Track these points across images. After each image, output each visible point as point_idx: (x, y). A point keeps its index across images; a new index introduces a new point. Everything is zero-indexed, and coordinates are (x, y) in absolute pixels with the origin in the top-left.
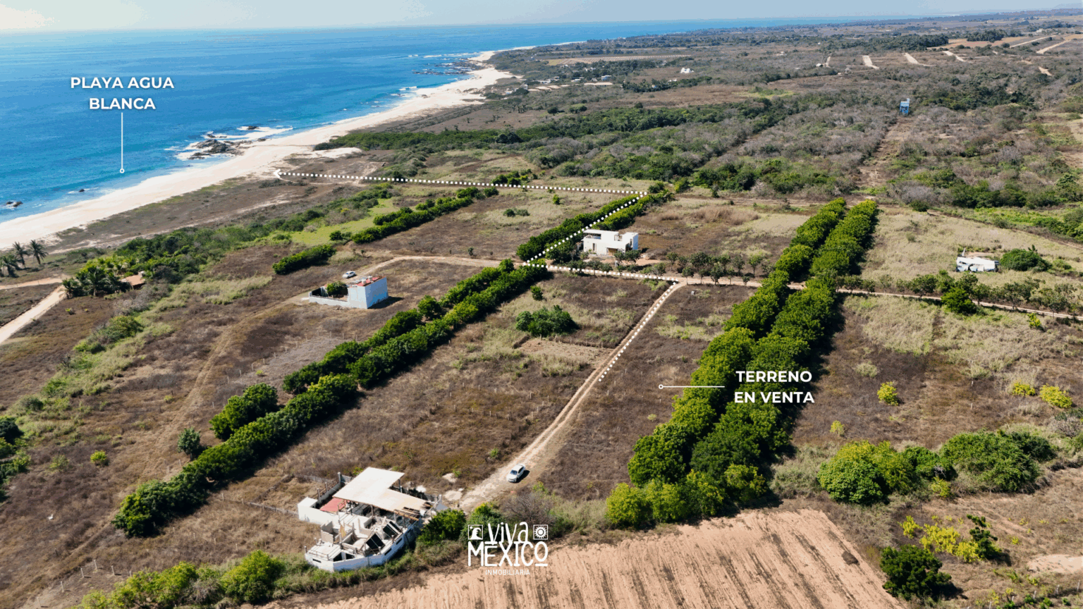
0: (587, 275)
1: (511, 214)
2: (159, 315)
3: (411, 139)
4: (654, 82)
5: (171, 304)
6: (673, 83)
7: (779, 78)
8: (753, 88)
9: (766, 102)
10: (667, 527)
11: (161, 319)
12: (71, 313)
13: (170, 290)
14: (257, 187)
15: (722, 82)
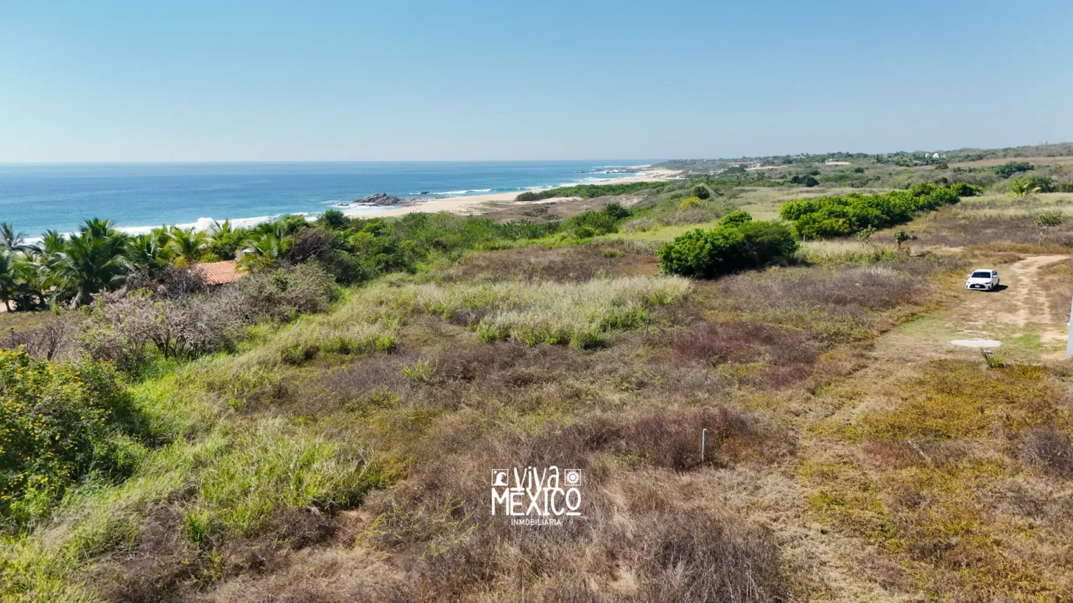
2: (277, 376)
5: (335, 335)
11: (281, 395)
13: (333, 298)
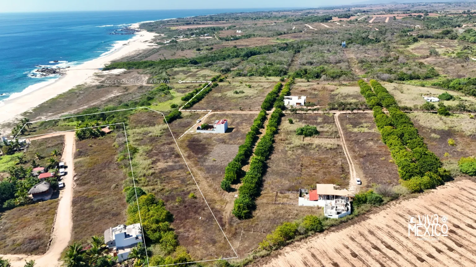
0: (300, 114)
1: (237, 93)
2: (137, 143)
3: (148, 64)
4: (232, 37)
5: (135, 138)
6: (239, 37)
7: (281, 34)
8: (276, 39)
9: (286, 44)
10: (428, 190)
11: (139, 144)
12: (91, 146)
14: (95, 88)
15: (260, 36)
